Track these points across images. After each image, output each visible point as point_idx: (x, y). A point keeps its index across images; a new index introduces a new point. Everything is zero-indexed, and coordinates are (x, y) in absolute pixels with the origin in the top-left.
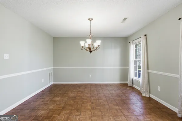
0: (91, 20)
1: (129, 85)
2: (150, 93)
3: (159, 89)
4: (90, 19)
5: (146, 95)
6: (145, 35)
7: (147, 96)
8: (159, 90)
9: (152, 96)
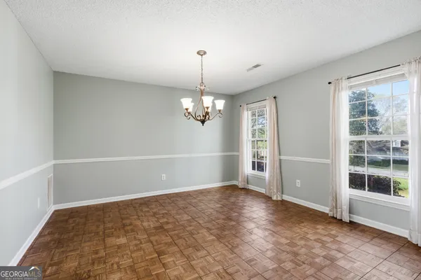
0: (202, 55)
1: (240, 186)
2: (282, 193)
3: (298, 183)
4: (201, 53)
5: (277, 197)
6: (275, 98)
7: (279, 199)
8: (298, 185)
9: (286, 198)
